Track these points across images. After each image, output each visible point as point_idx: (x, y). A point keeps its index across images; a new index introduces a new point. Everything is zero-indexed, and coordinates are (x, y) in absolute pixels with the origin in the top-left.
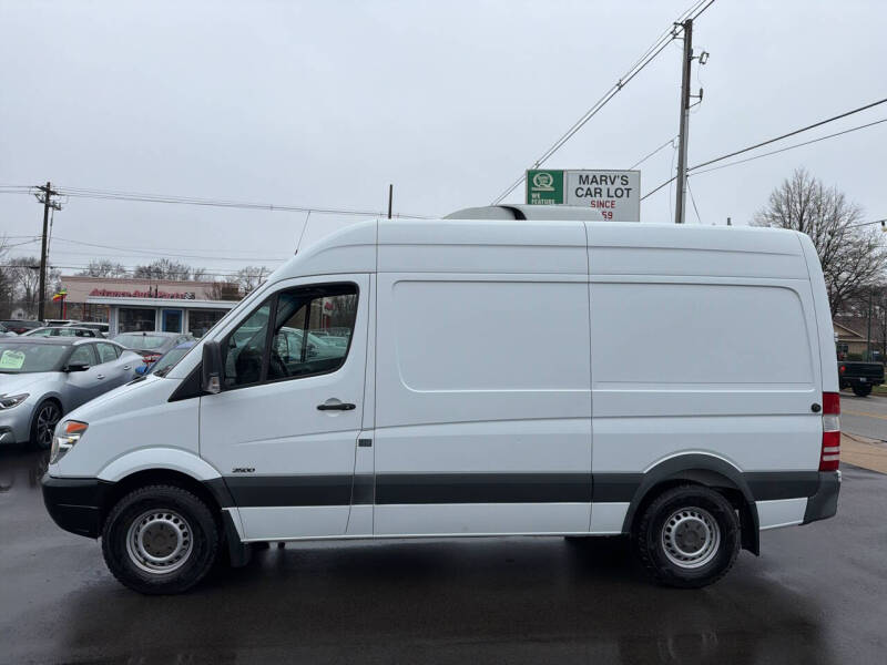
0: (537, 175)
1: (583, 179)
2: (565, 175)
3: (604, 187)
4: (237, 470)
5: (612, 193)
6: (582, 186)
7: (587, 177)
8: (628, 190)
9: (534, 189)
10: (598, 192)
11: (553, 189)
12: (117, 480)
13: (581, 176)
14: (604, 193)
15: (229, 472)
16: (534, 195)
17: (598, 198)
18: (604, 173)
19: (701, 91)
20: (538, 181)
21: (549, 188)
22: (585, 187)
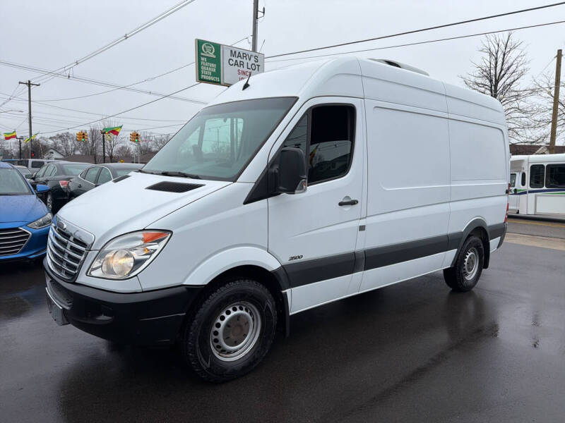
0: (204, 45)
1: (233, 53)
2: (221, 48)
3: (244, 60)
4: (292, 258)
5: (250, 67)
6: (232, 58)
7: (235, 52)
8: (258, 66)
9: (202, 54)
10: (242, 64)
11: (215, 57)
12: (206, 283)
13: (231, 51)
14: (245, 65)
15: (286, 261)
16: (202, 59)
17: (241, 68)
18: (244, 51)
19: (264, 9)
20: (205, 48)
21: (212, 55)
22: (234, 59)
